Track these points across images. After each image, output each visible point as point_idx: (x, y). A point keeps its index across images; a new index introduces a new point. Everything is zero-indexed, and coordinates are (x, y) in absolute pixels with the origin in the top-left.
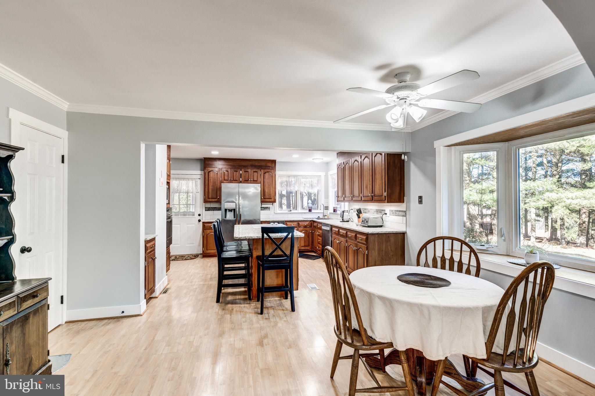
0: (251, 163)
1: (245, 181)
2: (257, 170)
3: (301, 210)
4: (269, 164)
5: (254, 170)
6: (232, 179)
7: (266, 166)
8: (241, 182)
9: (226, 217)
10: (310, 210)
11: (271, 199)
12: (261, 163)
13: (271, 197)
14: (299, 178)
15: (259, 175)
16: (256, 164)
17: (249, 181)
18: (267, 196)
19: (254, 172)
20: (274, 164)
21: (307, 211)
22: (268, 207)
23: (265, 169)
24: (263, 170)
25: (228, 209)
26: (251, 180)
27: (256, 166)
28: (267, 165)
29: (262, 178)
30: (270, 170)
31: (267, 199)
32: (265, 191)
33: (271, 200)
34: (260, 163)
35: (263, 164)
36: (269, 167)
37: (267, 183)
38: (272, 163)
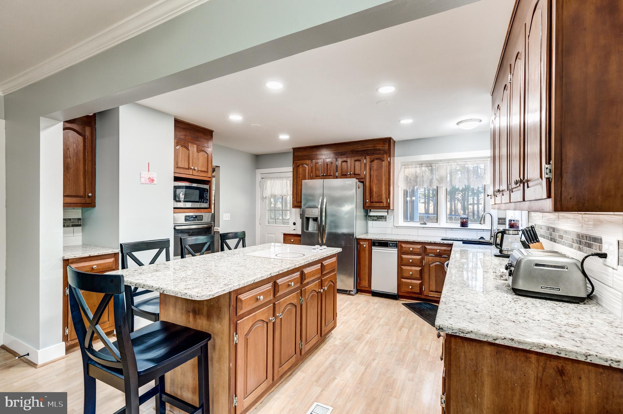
0: (351, 148)
1: (343, 175)
2: (359, 158)
3: (447, 222)
4: (379, 147)
5: (356, 158)
6: (325, 174)
7: (375, 150)
8: (337, 177)
9: (307, 229)
10: (464, 224)
11: (382, 202)
12: (367, 146)
13: (381, 199)
14: (441, 164)
15: (363, 165)
16: (359, 147)
17: (348, 176)
18: (375, 199)
19: (355, 161)
20: (387, 145)
21: (458, 225)
22: (383, 216)
23: (373, 154)
24: (369, 156)
25: (312, 218)
26: (350, 174)
27: (359, 151)
28: (375, 148)
29: (367, 170)
30: (380, 155)
31: (376, 202)
32: (373, 191)
33: (381, 205)
34: (365, 146)
35: (370, 147)
36: (379, 150)
37: (375, 177)
38: (385, 144)
